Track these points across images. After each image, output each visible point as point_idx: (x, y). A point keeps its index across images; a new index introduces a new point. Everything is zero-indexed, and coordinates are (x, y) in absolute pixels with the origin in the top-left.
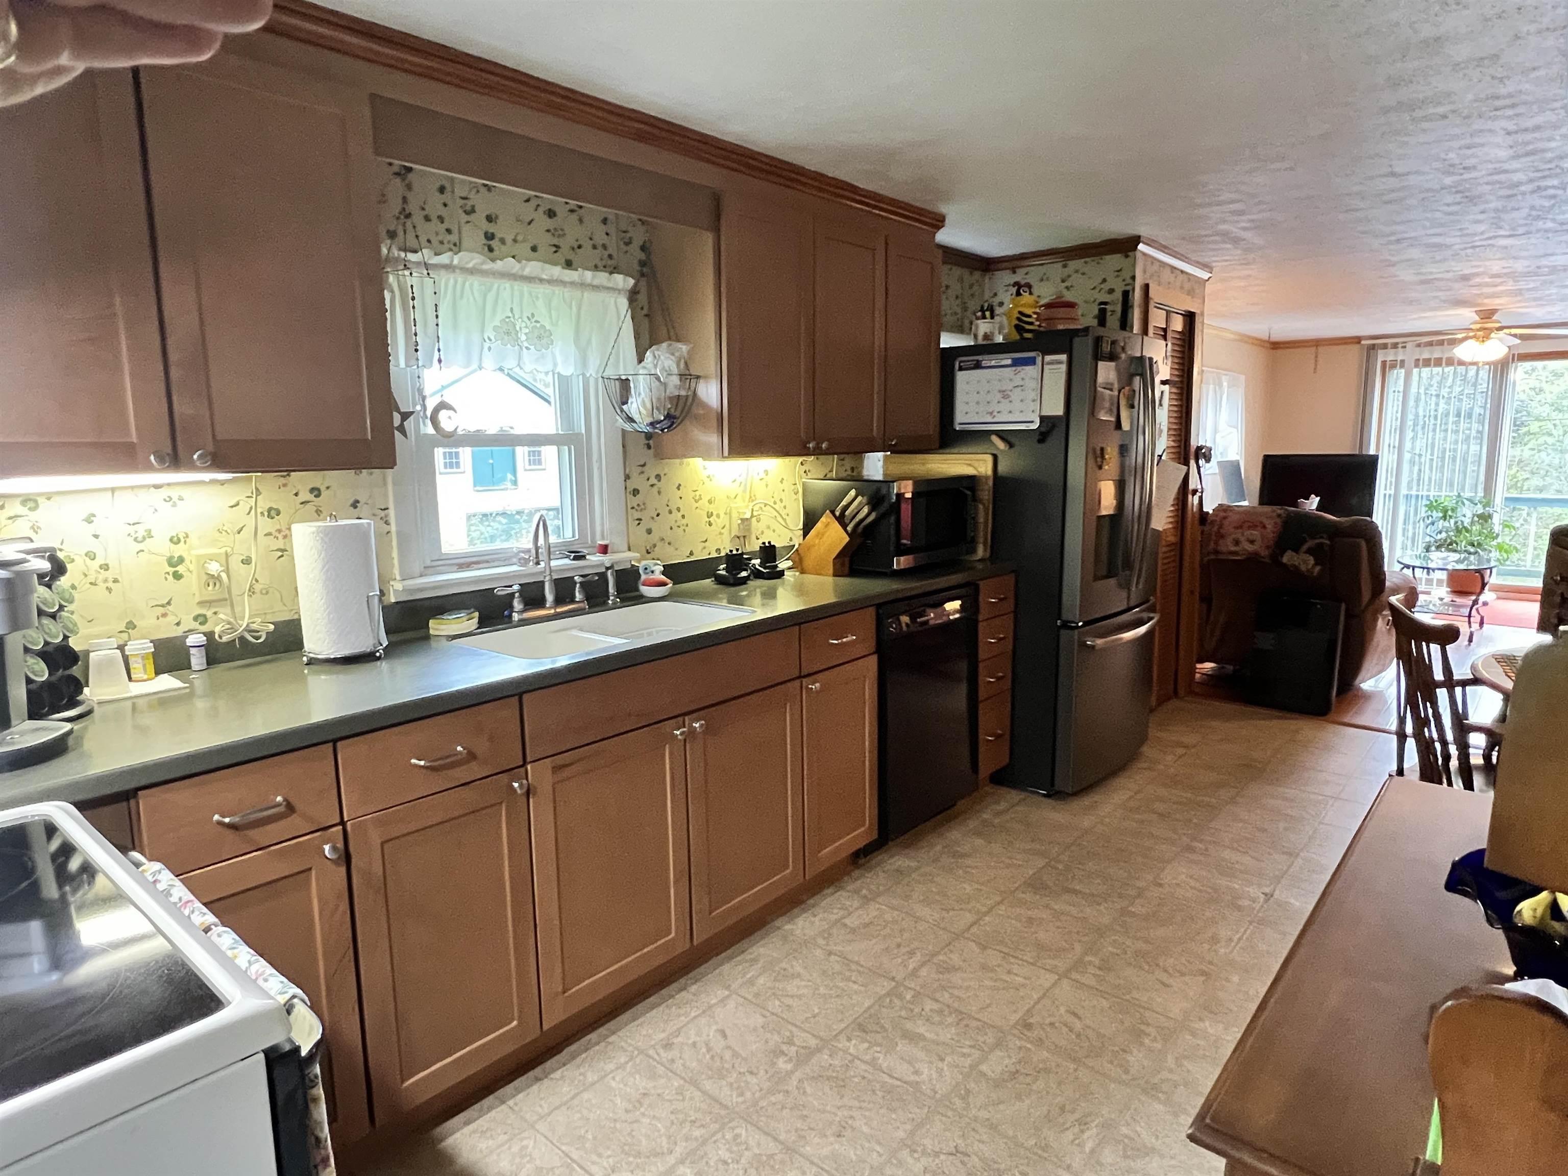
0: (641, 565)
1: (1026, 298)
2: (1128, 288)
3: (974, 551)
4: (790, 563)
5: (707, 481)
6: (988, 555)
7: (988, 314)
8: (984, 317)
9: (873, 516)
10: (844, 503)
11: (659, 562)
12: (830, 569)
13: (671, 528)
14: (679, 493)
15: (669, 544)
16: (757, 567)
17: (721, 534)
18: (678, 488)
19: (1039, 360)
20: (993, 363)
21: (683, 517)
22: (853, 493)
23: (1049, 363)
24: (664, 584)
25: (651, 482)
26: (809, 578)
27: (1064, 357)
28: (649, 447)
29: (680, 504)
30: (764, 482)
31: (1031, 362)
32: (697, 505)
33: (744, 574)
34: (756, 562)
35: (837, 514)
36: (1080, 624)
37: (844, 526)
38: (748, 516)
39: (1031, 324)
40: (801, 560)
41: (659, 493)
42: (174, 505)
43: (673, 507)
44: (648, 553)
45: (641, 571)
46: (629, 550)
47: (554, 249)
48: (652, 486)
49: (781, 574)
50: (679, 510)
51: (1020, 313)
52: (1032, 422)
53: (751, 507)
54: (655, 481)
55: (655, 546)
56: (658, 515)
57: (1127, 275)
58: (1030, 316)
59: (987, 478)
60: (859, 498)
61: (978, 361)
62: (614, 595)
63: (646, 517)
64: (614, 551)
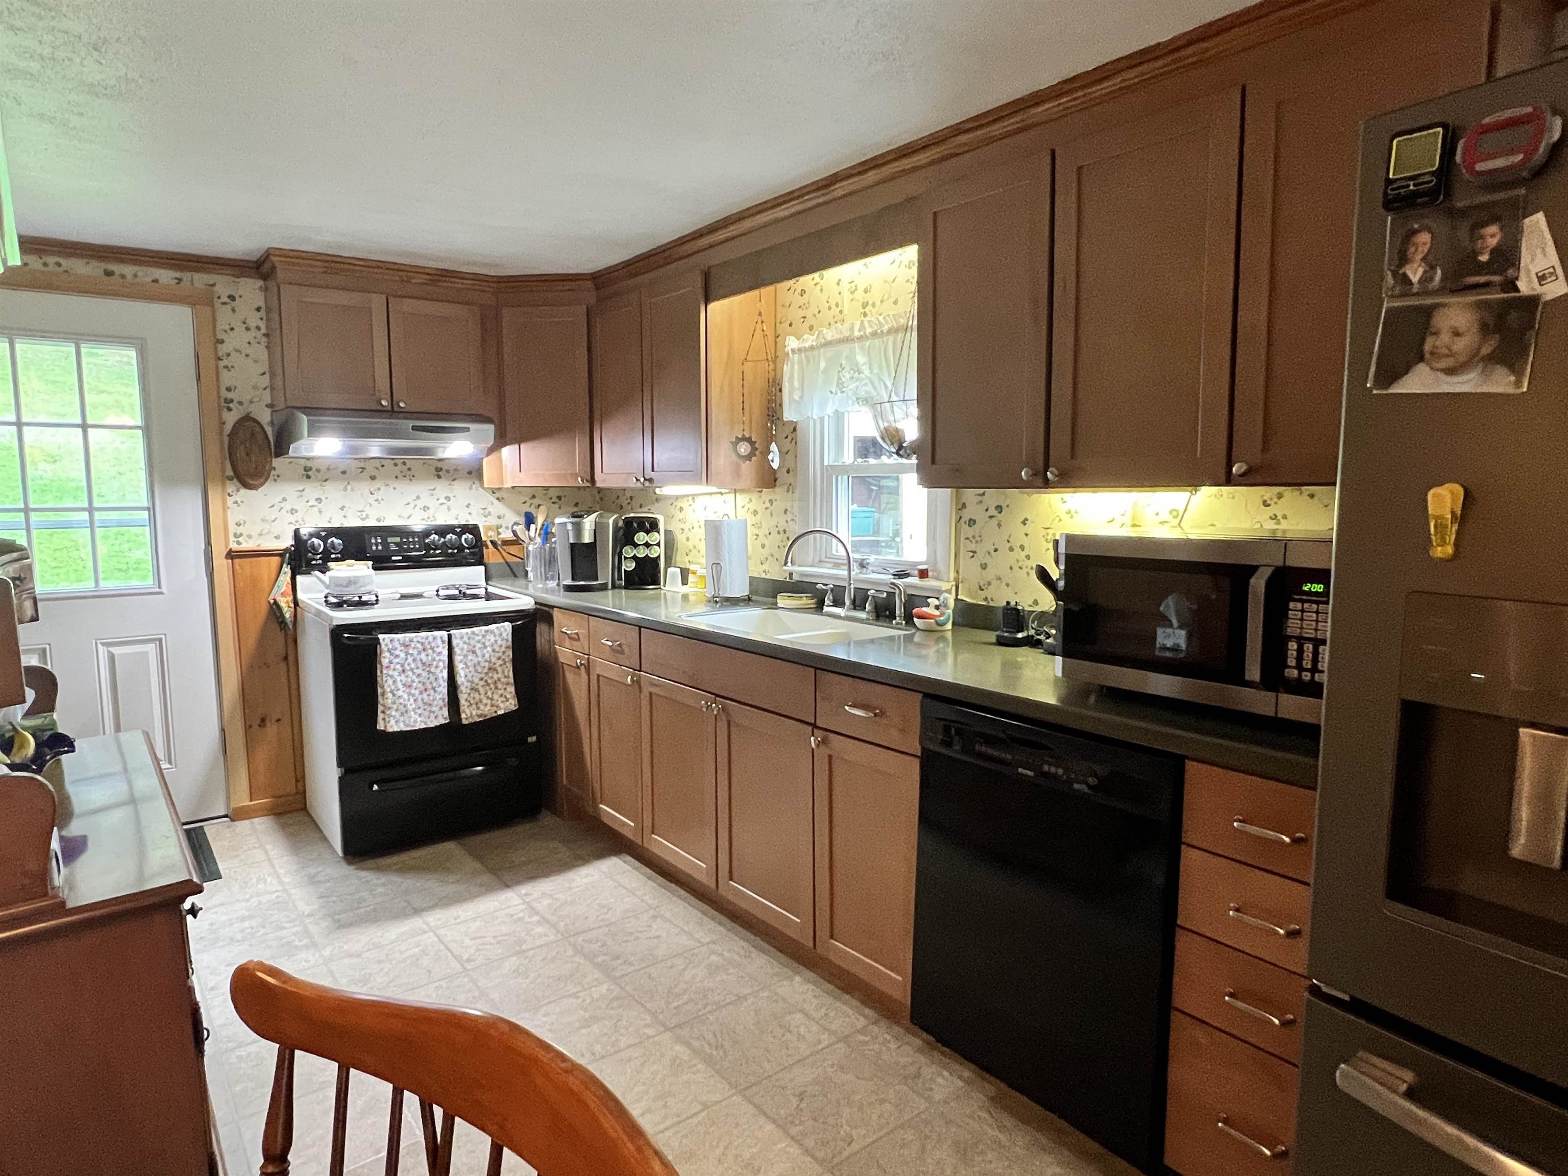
5: (1066, 518)
13: (1011, 568)
14: (1024, 529)
15: (1007, 585)
18: (1024, 523)
25: (990, 513)
29: (1025, 542)
33: (1020, 636)
41: (999, 525)
44: (981, 590)
48: (991, 517)
50: (1022, 548)
54: (995, 513)
55: (989, 584)
56: (996, 550)
62: (900, 616)
63: (981, 549)
64: (937, 578)
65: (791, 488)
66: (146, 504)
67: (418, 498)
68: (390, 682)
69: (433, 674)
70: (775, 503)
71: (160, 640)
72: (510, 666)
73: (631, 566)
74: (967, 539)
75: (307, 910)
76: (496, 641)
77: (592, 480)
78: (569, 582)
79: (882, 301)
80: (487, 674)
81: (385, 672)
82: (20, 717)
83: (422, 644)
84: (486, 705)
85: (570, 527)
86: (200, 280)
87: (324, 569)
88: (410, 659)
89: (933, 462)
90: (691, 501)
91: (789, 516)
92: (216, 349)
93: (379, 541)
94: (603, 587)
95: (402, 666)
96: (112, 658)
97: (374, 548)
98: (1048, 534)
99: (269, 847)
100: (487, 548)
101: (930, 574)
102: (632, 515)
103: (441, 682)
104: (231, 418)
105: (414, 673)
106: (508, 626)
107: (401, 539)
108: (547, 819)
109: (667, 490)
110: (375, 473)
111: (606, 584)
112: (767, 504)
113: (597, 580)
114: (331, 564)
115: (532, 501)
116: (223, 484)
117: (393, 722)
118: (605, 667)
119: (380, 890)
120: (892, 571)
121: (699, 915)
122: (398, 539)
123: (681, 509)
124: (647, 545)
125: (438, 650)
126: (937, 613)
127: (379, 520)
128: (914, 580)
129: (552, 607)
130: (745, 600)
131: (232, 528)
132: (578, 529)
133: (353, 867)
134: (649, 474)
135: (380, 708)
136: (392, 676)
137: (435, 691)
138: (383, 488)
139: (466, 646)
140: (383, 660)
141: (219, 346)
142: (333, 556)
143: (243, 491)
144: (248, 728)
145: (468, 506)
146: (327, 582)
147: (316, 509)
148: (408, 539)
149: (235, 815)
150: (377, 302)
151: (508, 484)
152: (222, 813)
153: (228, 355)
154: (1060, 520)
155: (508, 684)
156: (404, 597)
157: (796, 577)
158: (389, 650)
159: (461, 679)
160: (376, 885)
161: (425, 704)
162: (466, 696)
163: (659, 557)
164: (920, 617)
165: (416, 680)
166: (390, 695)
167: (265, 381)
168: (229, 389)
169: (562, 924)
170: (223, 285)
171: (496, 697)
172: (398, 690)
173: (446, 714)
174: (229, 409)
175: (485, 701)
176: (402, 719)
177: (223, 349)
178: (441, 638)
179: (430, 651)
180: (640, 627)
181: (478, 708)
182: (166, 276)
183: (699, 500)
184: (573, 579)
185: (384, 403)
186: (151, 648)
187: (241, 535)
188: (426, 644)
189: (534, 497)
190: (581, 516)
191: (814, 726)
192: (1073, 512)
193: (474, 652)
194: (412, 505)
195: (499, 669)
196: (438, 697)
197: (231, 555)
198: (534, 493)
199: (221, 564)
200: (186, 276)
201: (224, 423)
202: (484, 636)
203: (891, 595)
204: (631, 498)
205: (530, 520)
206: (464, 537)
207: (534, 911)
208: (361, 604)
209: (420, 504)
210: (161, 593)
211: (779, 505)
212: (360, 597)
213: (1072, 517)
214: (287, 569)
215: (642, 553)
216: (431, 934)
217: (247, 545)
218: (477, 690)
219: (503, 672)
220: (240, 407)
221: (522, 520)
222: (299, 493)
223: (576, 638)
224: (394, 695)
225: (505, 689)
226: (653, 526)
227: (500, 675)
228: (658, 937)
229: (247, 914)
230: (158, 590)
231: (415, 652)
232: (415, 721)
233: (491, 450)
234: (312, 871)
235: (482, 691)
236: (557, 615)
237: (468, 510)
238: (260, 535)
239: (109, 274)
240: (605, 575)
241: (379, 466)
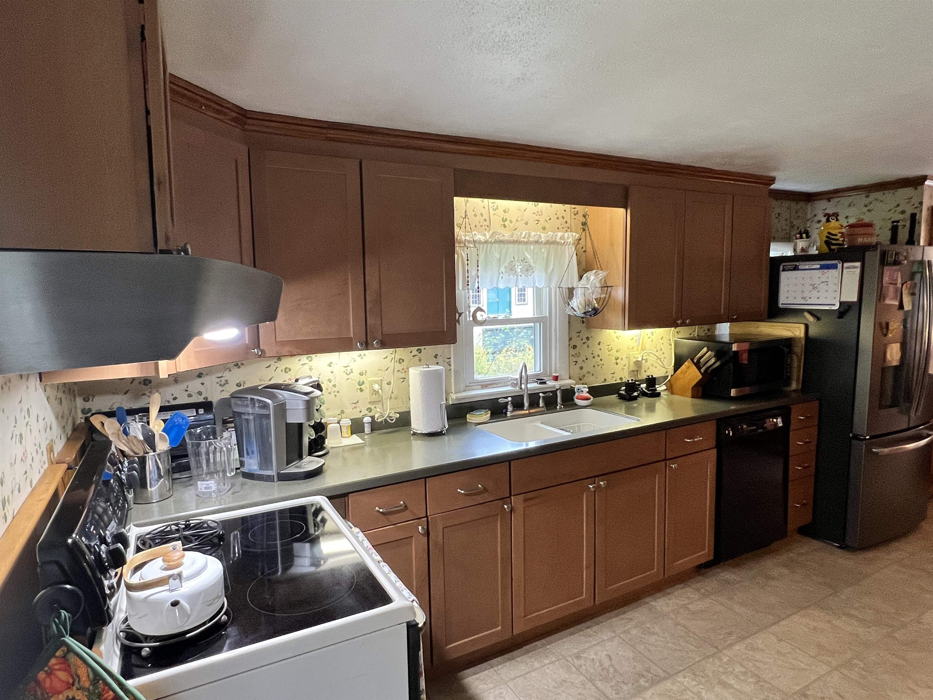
0: (577, 387)
1: (833, 223)
2: (915, 211)
3: (789, 384)
4: (664, 387)
5: (616, 339)
6: (800, 386)
7: (804, 235)
8: (801, 238)
9: (718, 364)
10: (699, 355)
11: (586, 386)
12: (689, 393)
13: (594, 366)
14: (599, 347)
15: (593, 375)
16: (644, 389)
17: (623, 369)
18: (599, 344)
19: (840, 266)
20: (807, 267)
21: (601, 360)
22: (705, 349)
23: (847, 268)
24: (587, 399)
25: (583, 341)
26: (676, 398)
27: (858, 264)
28: (583, 322)
29: (599, 353)
30: (650, 339)
31: (835, 267)
32: (609, 353)
33: (635, 394)
34: (644, 386)
35: (695, 361)
36: (868, 437)
37: (699, 368)
38: (640, 359)
39: (837, 240)
40: (671, 386)
41: (588, 347)
42: (362, 358)
43: (596, 354)
44: (580, 380)
45: (575, 390)
46: (570, 378)
47: (537, 222)
48: (584, 343)
49: (658, 395)
50: (599, 356)
51: (829, 233)
52: (834, 305)
53: (642, 354)
54: (586, 341)
55: (584, 376)
56: (587, 359)
57: (915, 201)
58: (836, 235)
59: (800, 339)
60: (710, 353)
61: (796, 265)
62: (560, 404)
63: (580, 360)
74: (572, 355)
79: (517, 221)
91: (440, 359)
113: (302, 457)
154: (614, 341)
184: (287, 465)
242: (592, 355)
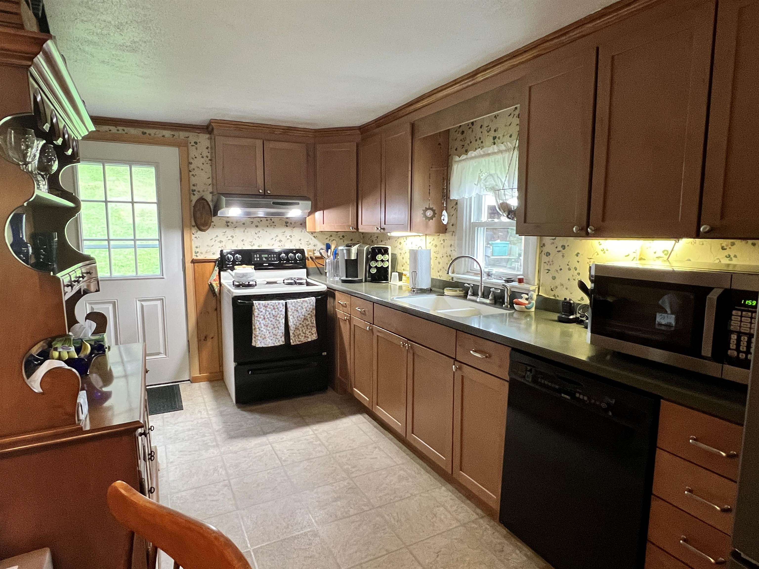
5: (601, 253)
13: (569, 279)
14: (577, 258)
15: (567, 289)
18: (577, 255)
21: (579, 274)
25: (558, 249)
29: (577, 265)
33: (572, 317)
41: (563, 256)
43: (572, 266)
48: (559, 251)
50: (576, 269)
54: (560, 249)
55: (557, 287)
62: (507, 303)
63: (553, 268)
64: (527, 283)
65: (454, 234)
66: (157, 238)
67: (277, 236)
68: (258, 323)
69: (278, 320)
70: (446, 241)
71: (162, 299)
72: (314, 318)
73: (374, 271)
74: (545, 263)
75: (217, 428)
76: (308, 306)
77: (357, 229)
78: (344, 278)
79: (503, 136)
80: (303, 321)
81: (256, 319)
82: (90, 335)
83: (273, 306)
84: (302, 336)
85: (345, 251)
86: (182, 135)
87: (232, 269)
88: (268, 313)
89: (525, 222)
90: (405, 240)
91: (453, 249)
92: (188, 166)
93: (258, 256)
94: (360, 281)
95: (264, 316)
96: (142, 306)
97: (256, 259)
98: (590, 262)
99: (205, 396)
100: (308, 260)
101: (524, 280)
102: (375, 246)
103: (282, 325)
104: (195, 199)
105: (269, 320)
106: (313, 299)
107: (268, 256)
108: (330, 393)
109: (394, 234)
110: (258, 224)
111: (362, 279)
112: (442, 242)
113: (357, 277)
114: (236, 267)
115: (330, 238)
116: (191, 229)
117: (259, 342)
118: (357, 321)
119: (250, 421)
120: (504, 279)
121: (398, 449)
122: (266, 256)
123: (400, 243)
124: (382, 261)
125: (281, 309)
126: (527, 302)
127: (259, 246)
128: (516, 284)
129: (335, 290)
130: (429, 290)
131: (194, 250)
132: (349, 252)
133: (239, 409)
134: (383, 226)
135: (253, 336)
136: (259, 321)
137: (279, 329)
138: (261, 231)
139: (293, 308)
140: (255, 313)
141: (190, 165)
142: (237, 263)
143: (199, 232)
144: (199, 341)
145: (300, 240)
146: (234, 275)
147: (231, 241)
148: (271, 255)
149: (193, 380)
150: (259, 143)
151: (318, 230)
152: (187, 379)
153: (194, 169)
154: (598, 254)
155: (313, 326)
156: (268, 283)
157: (455, 280)
158: (258, 309)
159: (291, 324)
160: (249, 419)
161: (274, 334)
162: (293, 332)
163: (388, 267)
164: (517, 304)
165: (270, 323)
166: (258, 330)
167: (210, 181)
168: (194, 185)
169: (330, 447)
170: (192, 137)
171: (307, 332)
172: (262, 327)
173: (283, 340)
174: (194, 195)
175: (302, 334)
176: (263, 341)
177: (192, 167)
178: (282, 303)
179: (277, 310)
180: (374, 303)
181: (299, 338)
182: (167, 133)
183: (409, 238)
184: (347, 277)
185: (261, 191)
186: (159, 303)
187: (198, 252)
188: (275, 306)
189: (331, 236)
190: (351, 246)
191: (455, 360)
192: (605, 250)
193: (297, 311)
194: (274, 239)
195: (309, 320)
196: (280, 332)
197: (194, 262)
198: (331, 234)
199: (189, 265)
200: (176, 133)
201: (191, 201)
202: (302, 303)
203: (503, 291)
204: (377, 237)
205: (328, 247)
206: (297, 255)
207: (318, 439)
208: (249, 286)
209: (278, 239)
210: (163, 278)
211: (448, 243)
212: (249, 283)
213: (604, 253)
214: (217, 269)
215: (380, 265)
216: (269, 445)
217: (200, 257)
218: (298, 329)
219: (311, 321)
220: (199, 193)
221: (324, 247)
222: (224, 233)
223: (345, 306)
224: (260, 330)
225: (312, 329)
226: (385, 251)
227: (309, 322)
228: (376, 458)
229: (191, 428)
230: (162, 277)
231: (270, 310)
232: (269, 343)
233: (310, 214)
234: (222, 409)
235: (301, 329)
236: (337, 293)
237: (300, 242)
238: (206, 252)
239: (144, 133)
240: (362, 275)
241: (259, 221)
242: (568, 267)
